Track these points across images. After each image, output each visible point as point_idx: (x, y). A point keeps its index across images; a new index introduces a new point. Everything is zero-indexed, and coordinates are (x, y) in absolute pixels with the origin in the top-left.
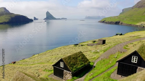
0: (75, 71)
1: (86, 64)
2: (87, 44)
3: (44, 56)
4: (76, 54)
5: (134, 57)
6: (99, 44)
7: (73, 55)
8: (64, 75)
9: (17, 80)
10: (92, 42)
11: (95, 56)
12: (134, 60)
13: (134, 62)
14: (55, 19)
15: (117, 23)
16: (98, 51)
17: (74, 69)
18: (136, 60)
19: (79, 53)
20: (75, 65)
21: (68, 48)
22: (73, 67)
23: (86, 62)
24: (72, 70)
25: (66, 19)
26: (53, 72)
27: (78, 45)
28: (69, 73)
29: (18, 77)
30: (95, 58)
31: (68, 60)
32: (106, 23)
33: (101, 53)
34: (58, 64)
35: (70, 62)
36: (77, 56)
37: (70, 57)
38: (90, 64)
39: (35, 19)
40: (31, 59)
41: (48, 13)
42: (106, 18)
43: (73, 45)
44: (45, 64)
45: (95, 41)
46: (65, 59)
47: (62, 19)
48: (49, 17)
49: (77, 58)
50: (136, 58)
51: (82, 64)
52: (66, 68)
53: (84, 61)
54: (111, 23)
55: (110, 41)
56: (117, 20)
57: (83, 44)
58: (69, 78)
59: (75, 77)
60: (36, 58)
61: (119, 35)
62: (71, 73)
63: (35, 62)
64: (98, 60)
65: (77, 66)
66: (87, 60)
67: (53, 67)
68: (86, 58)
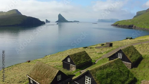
0: (78, 65)
1: (88, 60)
2: (95, 47)
3: (55, 56)
4: (81, 53)
5: (119, 54)
6: (106, 47)
7: (78, 53)
8: (70, 68)
9: (37, 66)
10: (101, 45)
11: (98, 56)
12: (120, 56)
13: (120, 58)
14: (67, 21)
15: (130, 27)
16: (102, 52)
17: (77, 63)
18: (121, 56)
19: (83, 52)
20: (78, 60)
21: (78, 50)
22: (77, 62)
23: (88, 59)
24: (76, 64)
25: (78, 22)
26: (62, 67)
27: (87, 47)
28: (74, 66)
29: (37, 65)
30: (98, 57)
31: (74, 56)
32: (119, 26)
33: (104, 54)
34: (66, 60)
35: (75, 58)
36: (81, 54)
37: (75, 55)
38: (92, 61)
39: (47, 21)
40: (44, 59)
41: (60, 16)
42: (119, 21)
43: (82, 48)
44: (57, 62)
45: (104, 44)
46: (72, 55)
47: (75, 21)
48: (61, 20)
49: (81, 56)
50: (121, 55)
51: (85, 60)
52: (72, 62)
53: (86, 58)
54: (124, 27)
55: (118, 44)
56: (131, 24)
57: (92, 47)
58: (74, 70)
59: (78, 69)
60: (49, 58)
61: (129, 39)
62: (75, 66)
63: (47, 61)
64: (100, 59)
65: (80, 62)
66: (90, 58)
67: (62, 62)
68: (89, 56)
